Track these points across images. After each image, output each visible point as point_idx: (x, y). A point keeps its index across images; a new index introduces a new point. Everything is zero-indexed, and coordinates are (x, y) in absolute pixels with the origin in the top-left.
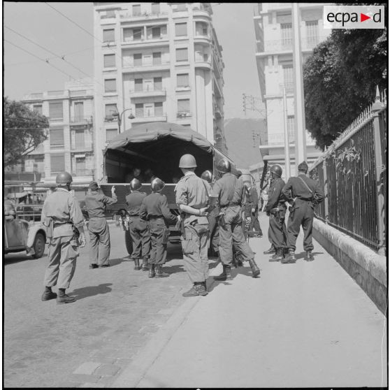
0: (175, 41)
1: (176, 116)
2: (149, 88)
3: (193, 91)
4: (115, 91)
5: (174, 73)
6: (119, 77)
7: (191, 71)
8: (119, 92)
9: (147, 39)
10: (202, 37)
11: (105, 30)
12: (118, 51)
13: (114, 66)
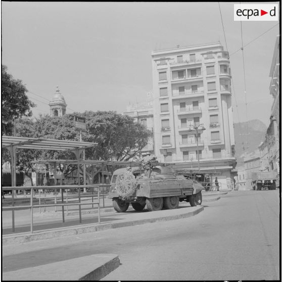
0: (207, 77)
1: (209, 126)
2: (190, 109)
3: (220, 110)
4: (168, 111)
5: (206, 98)
6: (170, 102)
7: (219, 97)
8: (171, 112)
9: (188, 77)
10: (225, 74)
11: (160, 73)
12: (169, 86)
13: (167, 95)
